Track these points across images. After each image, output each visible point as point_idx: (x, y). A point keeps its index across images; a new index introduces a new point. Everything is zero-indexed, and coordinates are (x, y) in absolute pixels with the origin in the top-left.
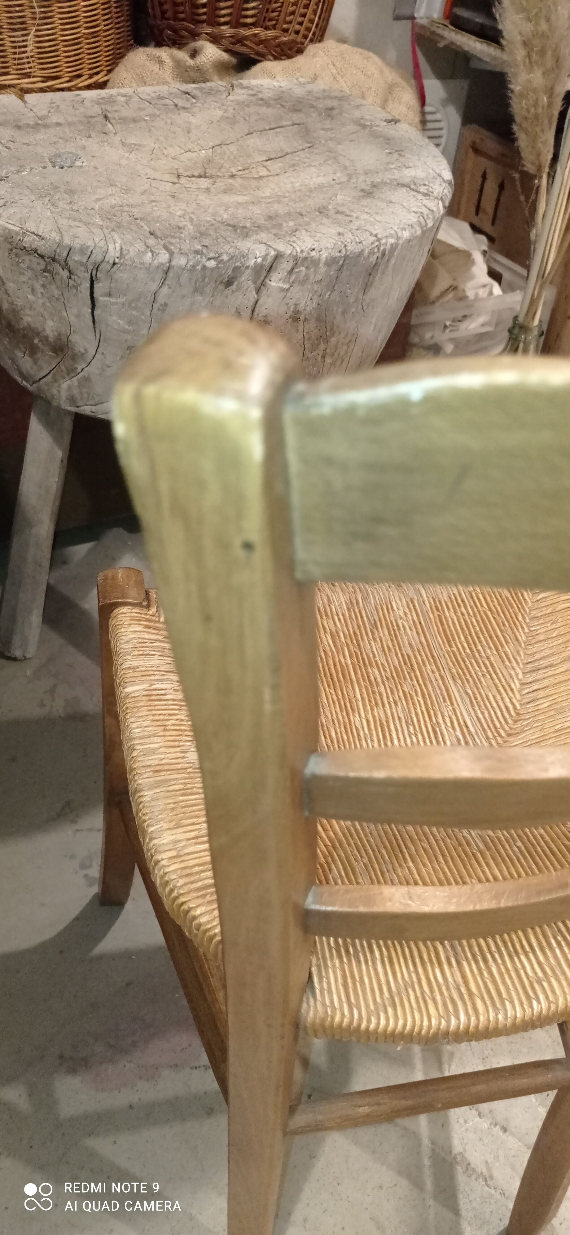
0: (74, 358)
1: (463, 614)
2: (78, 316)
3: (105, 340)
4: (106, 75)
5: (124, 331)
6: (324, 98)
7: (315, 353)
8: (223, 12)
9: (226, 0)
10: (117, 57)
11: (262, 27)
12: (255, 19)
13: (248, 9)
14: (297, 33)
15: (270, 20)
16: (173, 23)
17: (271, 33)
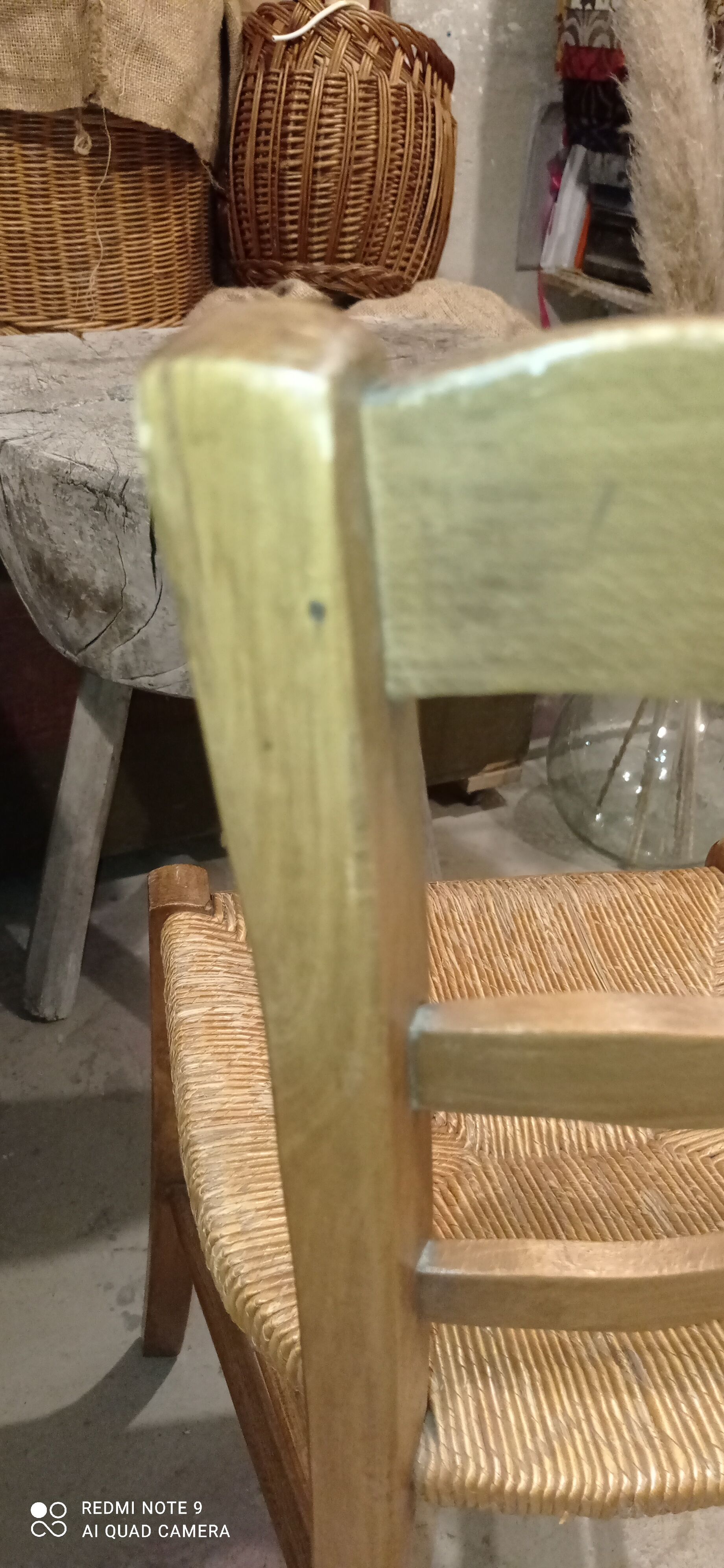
0: (129, 616)
1: (628, 923)
2: (135, 562)
3: (167, 592)
4: (180, 319)
6: (435, 331)
8: (316, 247)
9: (320, 234)
10: (193, 299)
11: (361, 262)
12: (353, 254)
13: (345, 243)
14: (403, 269)
15: (371, 255)
16: (258, 261)
17: (372, 269)
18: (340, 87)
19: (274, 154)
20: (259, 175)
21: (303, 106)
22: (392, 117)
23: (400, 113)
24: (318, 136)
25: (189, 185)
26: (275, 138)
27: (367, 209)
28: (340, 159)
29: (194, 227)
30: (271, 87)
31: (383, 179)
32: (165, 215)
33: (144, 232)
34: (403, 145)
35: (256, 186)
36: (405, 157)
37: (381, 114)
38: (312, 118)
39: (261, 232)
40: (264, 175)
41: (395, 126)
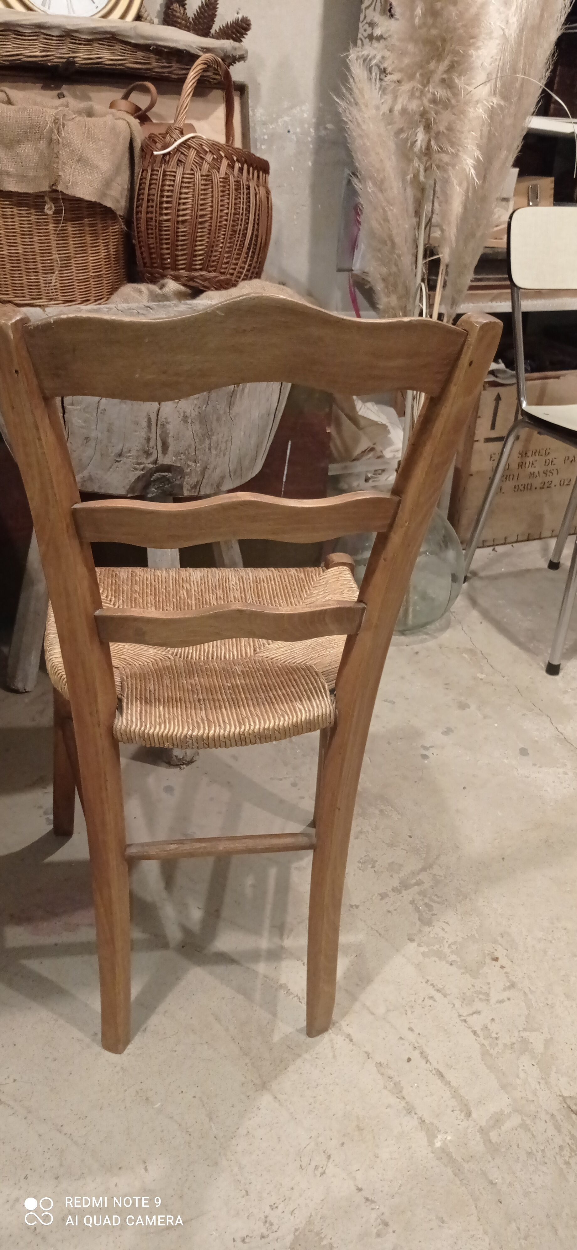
1: (272, 585)
4: (106, 300)
5: (82, 427)
7: (203, 446)
8: (181, 262)
9: (182, 255)
10: (113, 290)
11: (206, 271)
12: (201, 266)
13: (196, 261)
14: (232, 274)
15: (212, 267)
16: (149, 269)
17: (213, 274)
18: (191, 178)
19: (156, 213)
20: (149, 223)
21: (171, 188)
22: (221, 194)
23: (225, 192)
24: (179, 204)
25: (111, 228)
26: (157, 204)
27: (208, 242)
28: (192, 216)
29: (115, 250)
30: (154, 177)
31: (216, 226)
32: (97, 244)
33: (85, 253)
34: (228, 208)
35: (148, 229)
36: (229, 214)
37: (214, 193)
38: (176, 195)
39: (151, 254)
40: (151, 223)
41: (222, 198)
